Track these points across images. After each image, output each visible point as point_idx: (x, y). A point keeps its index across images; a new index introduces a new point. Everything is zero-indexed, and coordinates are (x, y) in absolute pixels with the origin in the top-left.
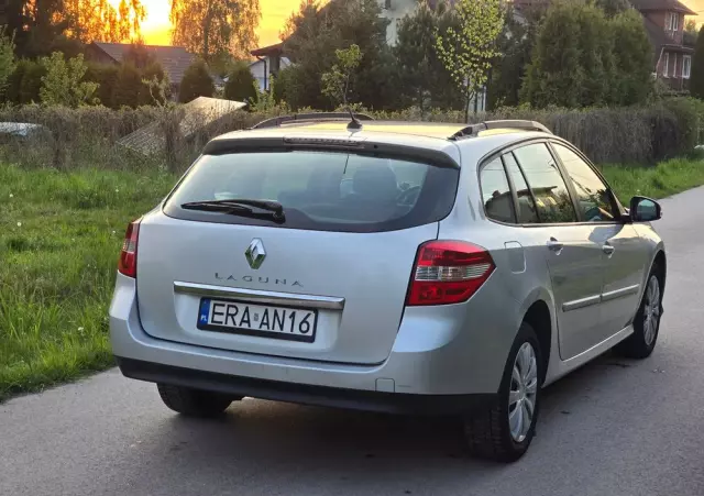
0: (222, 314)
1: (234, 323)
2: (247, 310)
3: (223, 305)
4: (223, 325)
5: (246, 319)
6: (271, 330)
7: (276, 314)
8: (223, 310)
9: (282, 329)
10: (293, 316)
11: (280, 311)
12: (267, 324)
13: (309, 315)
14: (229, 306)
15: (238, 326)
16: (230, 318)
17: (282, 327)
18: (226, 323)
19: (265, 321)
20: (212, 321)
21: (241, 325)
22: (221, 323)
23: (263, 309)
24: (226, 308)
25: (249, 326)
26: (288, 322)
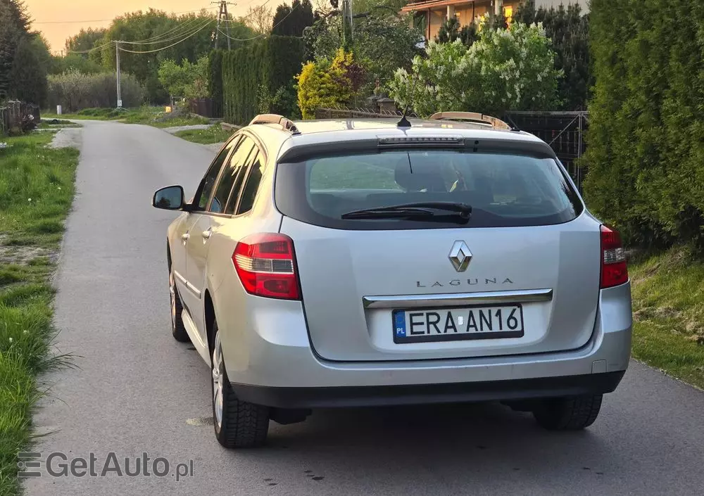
0: (422, 324)
1: (439, 332)
2: (449, 316)
3: (422, 314)
4: (426, 334)
5: (450, 324)
6: (479, 331)
7: (481, 314)
8: (423, 319)
9: (491, 329)
10: (499, 313)
11: (485, 311)
12: (475, 326)
13: (514, 310)
14: (428, 315)
15: (442, 333)
16: (432, 326)
17: (490, 326)
18: (429, 332)
19: (472, 323)
20: (412, 333)
21: (445, 331)
22: (423, 333)
23: (467, 311)
24: (425, 316)
25: (456, 331)
26: (495, 321)
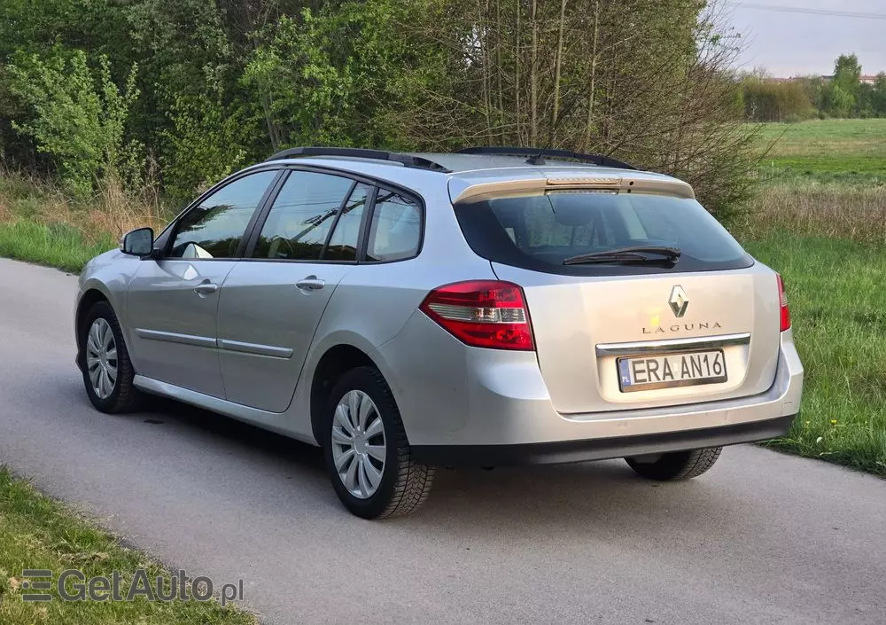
0: (644, 371)
1: (659, 379)
2: (666, 362)
3: (643, 362)
4: (648, 382)
5: (667, 371)
6: (692, 378)
7: (692, 361)
8: (643, 367)
9: (701, 375)
10: (706, 359)
11: (695, 356)
12: (688, 372)
13: (718, 355)
14: (648, 362)
15: (662, 380)
16: (652, 373)
17: (700, 372)
18: (650, 380)
19: (685, 370)
20: (636, 381)
21: (664, 379)
22: (645, 380)
23: (680, 357)
24: (645, 364)
25: (672, 378)
26: (704, 366)
